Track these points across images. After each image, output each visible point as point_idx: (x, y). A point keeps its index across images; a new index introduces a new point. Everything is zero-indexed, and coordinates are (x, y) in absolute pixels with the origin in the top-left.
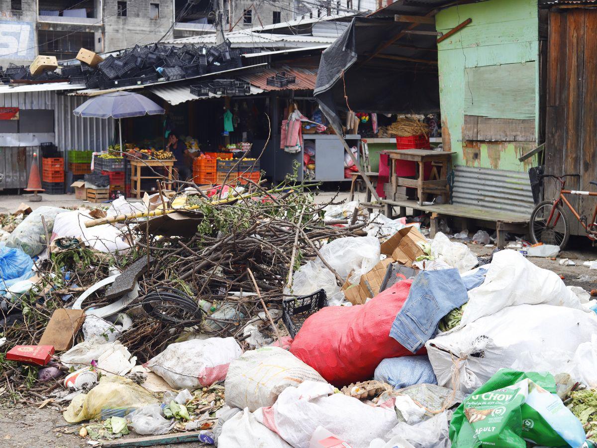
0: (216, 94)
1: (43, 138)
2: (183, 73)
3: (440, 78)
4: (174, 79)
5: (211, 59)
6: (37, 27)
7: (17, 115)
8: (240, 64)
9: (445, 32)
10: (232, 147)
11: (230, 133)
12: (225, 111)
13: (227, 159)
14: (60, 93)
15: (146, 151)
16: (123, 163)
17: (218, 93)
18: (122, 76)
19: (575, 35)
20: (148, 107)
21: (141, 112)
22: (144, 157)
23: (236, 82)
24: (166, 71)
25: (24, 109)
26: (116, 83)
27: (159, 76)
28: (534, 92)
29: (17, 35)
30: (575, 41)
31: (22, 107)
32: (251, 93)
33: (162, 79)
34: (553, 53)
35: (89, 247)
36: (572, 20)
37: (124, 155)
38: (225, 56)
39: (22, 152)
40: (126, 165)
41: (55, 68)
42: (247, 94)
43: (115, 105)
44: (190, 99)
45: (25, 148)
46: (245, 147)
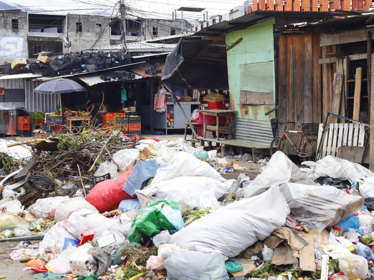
0: (115, 79)
1: (19, 105)
2: (97, 68)
3: (228, 70)
4: (91, 71)
5: (113, 59)
6: (27, 39)
7: (3, 92)
8: (130, 62)
9: (230, 45)
10: (126, 109)
11: (125, 101)
12: (122, 89)
13: (122, 116)
14: (28, 79)
15: (75, 112)
16: (62, 119)
17: (116, 79)
18: (62, 70)
19: (292, 47)
20: (75, 86)
21: (71, 90)
22: (74, 115)
23: (127, 72)
24: (87, 67)
25: (7, 88)
26: (59, 73)
27: (83, 69)
28: (273, 78)
29: (16, 44)
30: (292, 50)
31: (6, 88)
32: (135, 78)
33: (85, 71)
34: (281, 57)
35: (10, 157)
36: (290, 39)
37: (63, 114)
38: (121, 58)
39: (6, 113)
40: (63, 120)
41: (25, 65)
42: (133, 79)
43: (57, 86)
44: (100, 82)
45: (8, 111)
46: (133, 109)
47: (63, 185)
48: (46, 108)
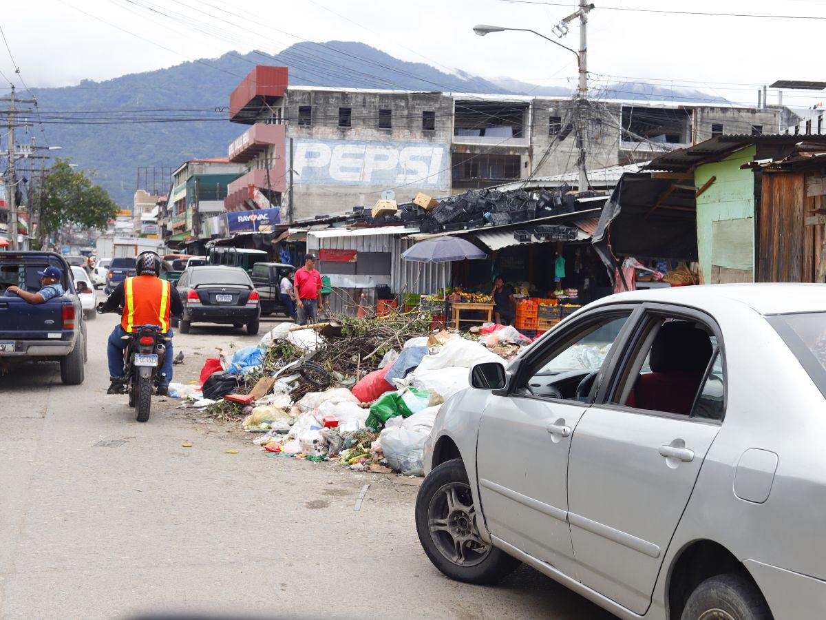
0: (539, 239)
1: (380, 280)
2: (510, 218)
3: (698, 230)
4: (499, 224)
5: (542, 204)
6: (451, 149)
7: (355, 257)
8: (573, 209)
9: (700, 187)
10: (560, 294)
11: (562, 279)
12: (556, 257)
13: (551, 305)
14: (397, 236)
15: (466, 294)
16: (444, 306)
17: (542, 238)
18: (451, 221)
19: (778, 195)
20: (468, 250)
21: (460, 257)
22: (463, 300)
23: (561, 228)
24: (492, 217)
25: (362, 251)
26: (445, 227)
27: (486, 221)
28: (752, 246)
29: (428, 160)
30: (778, 200)
31: (360, 250)
32: (576, 238)
33: (489, 224)
34: (765, 211)
35: (293, 345)
36: (776, 182)
37: (447, 299)
38: (556, 202)
39: (357, 293)
40: (447, 308)
41: (395, 211)
42: (572, 240)
43: (437, 250)
44: (511, 245)
45: (361, 289)
46: (572, 294)
47: (344, 380)
48: (426, 287)
